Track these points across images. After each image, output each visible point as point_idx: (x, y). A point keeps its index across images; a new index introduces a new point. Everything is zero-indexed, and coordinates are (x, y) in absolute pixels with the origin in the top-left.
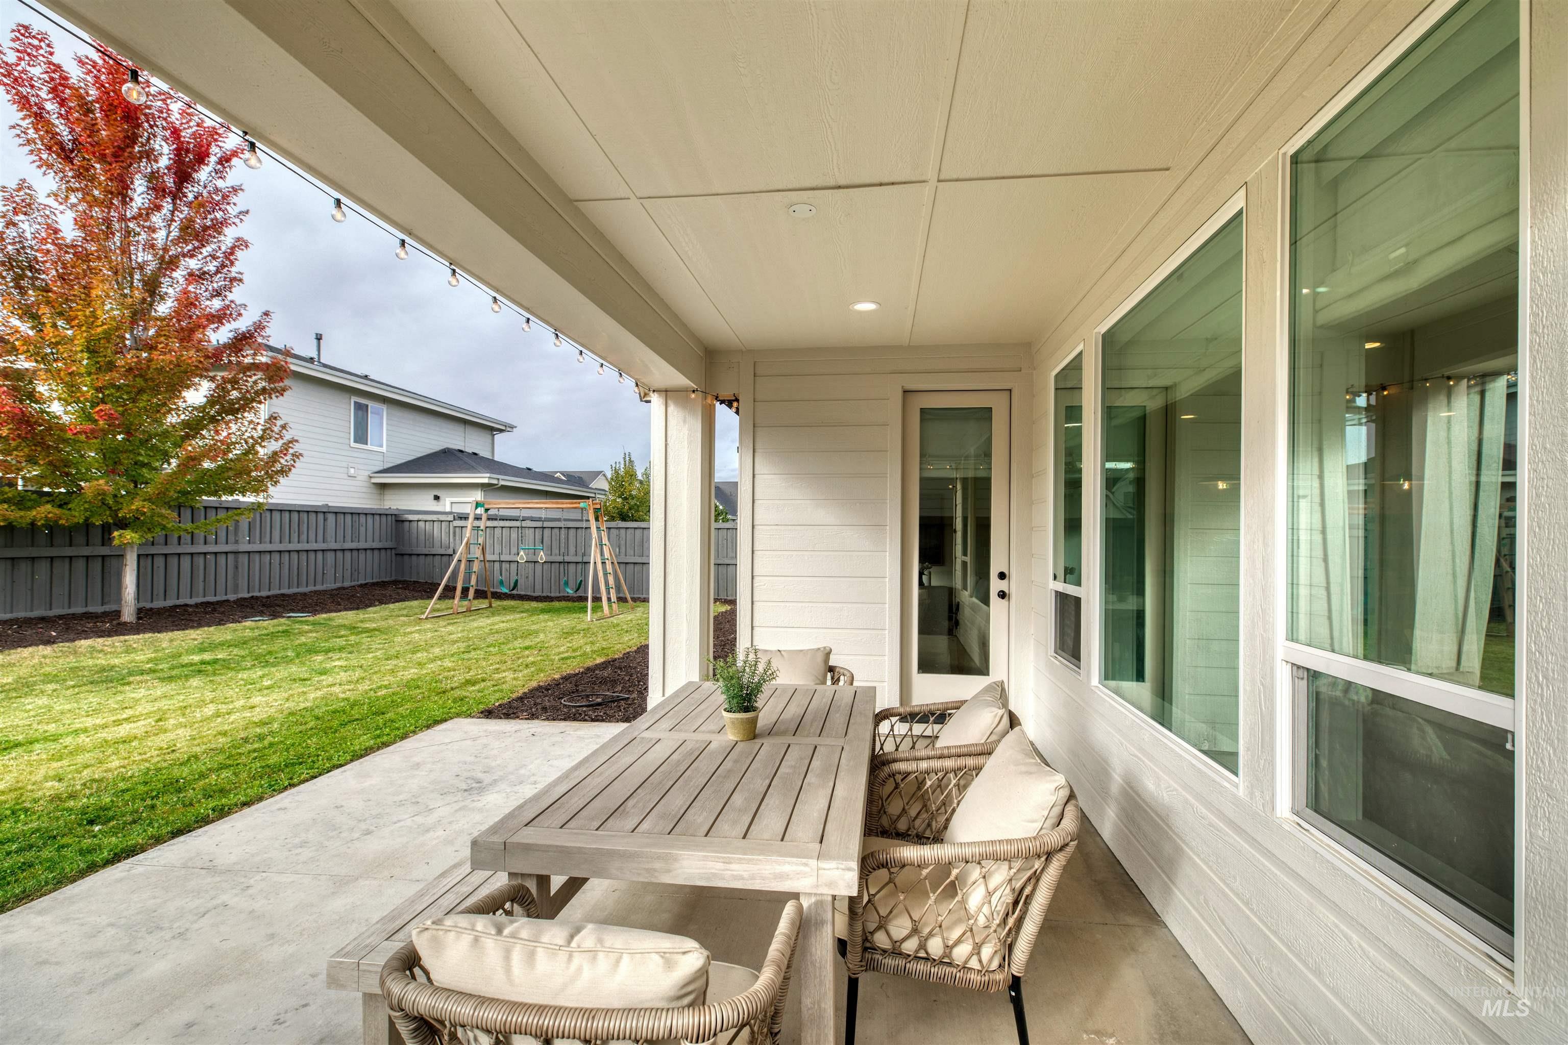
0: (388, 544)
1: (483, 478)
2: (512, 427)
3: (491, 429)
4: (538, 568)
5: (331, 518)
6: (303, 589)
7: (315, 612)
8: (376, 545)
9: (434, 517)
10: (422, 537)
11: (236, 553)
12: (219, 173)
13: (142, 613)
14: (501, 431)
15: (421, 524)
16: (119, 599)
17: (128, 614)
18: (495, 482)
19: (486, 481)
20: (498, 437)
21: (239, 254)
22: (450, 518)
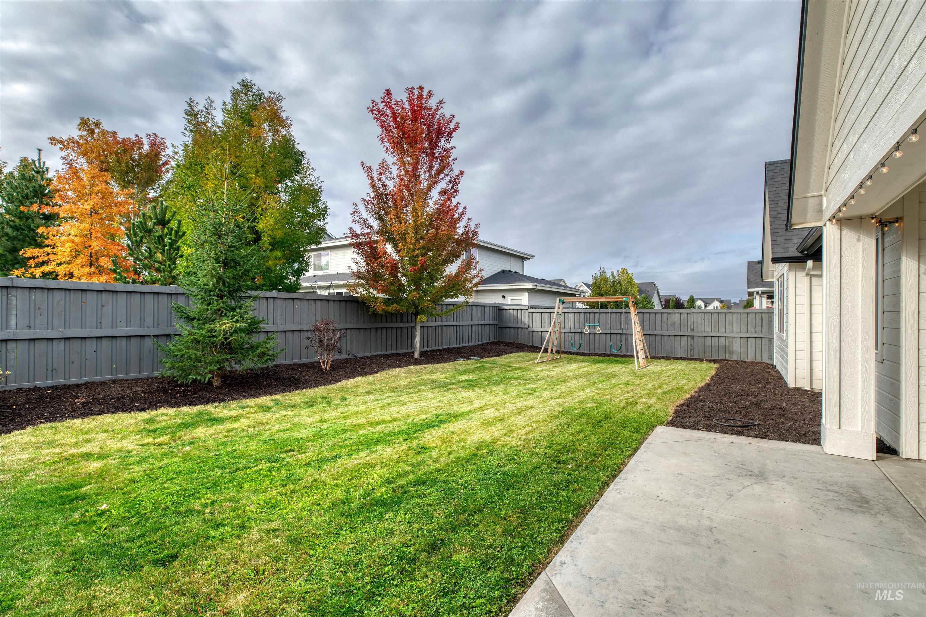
0: (496, 322)
1: (529, 286)
2: (533, 256)
3: (522, 258)
4: (597, 337)
5: (474, 308)
6: (464, 345)
7: (483, 357)
8: (491, 322)
9: (518, 307)
10: (511, 318)
11: (442, 326)
12: (448, 141)
13: (422, 354)
14: (528, 259)
15: (511, 311)
16: (412, 345)
17: (417, 355)
18: (534, 287)
19: (530, 287)
20: (526, 263)
21: (461, 179)
22: (527, 308)
